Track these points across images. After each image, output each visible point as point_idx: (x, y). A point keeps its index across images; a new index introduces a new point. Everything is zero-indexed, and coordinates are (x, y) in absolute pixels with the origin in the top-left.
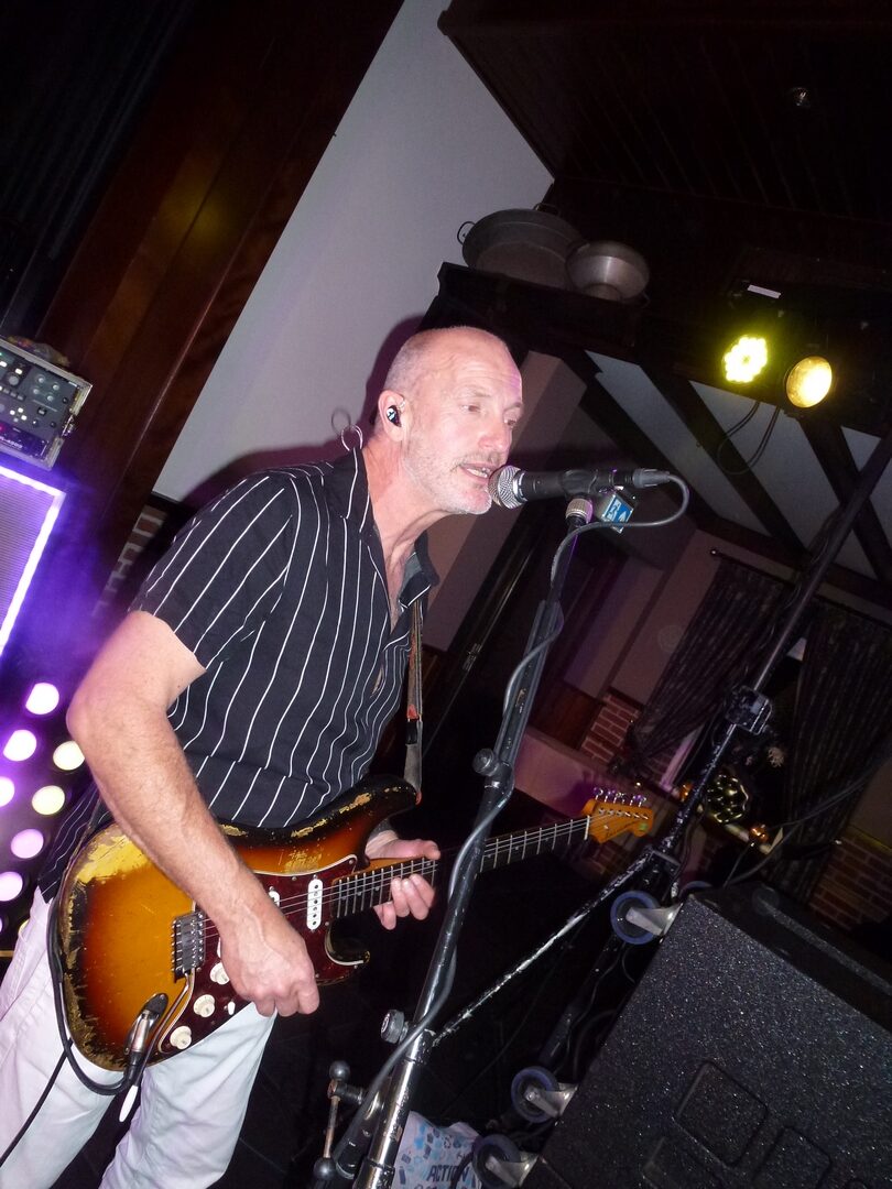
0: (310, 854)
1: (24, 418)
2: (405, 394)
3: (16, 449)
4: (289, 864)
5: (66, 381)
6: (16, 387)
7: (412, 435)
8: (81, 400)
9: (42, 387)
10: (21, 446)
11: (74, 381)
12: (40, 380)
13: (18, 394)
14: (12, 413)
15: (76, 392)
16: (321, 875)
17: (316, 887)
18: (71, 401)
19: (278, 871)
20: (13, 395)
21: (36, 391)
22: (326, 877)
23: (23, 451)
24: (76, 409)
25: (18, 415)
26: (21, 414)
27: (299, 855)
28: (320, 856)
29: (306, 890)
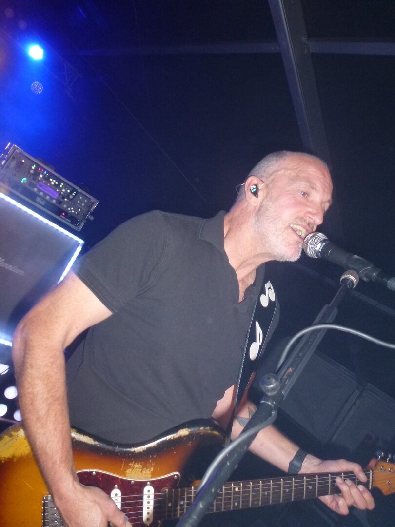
0: (145, 466)
1: (73, 211)
2: (264, 179)
3: (68, 222)
4: (129, 471)
5: (90, 199)
6: (72, 199)
7: (264, 203)
8: (95, 207)
9: (82, 201)
10: (70, 221)
11: (93, 199)
12: (81, 198)
13: (72, 202)
14: (69, 209)
15: (93, 204)
16: (153, 483)
17: (149, 491)
18: (91, 207)
19: (121, 475)
20: (70, 202)
21: (78, 202)
22: (157, 485)
23: (71, 223)
24: (92, 210)
25: (71, 210)
26: (72, 210)
27: (136, 466)
28: (152, 469)
29: (142, 493)
